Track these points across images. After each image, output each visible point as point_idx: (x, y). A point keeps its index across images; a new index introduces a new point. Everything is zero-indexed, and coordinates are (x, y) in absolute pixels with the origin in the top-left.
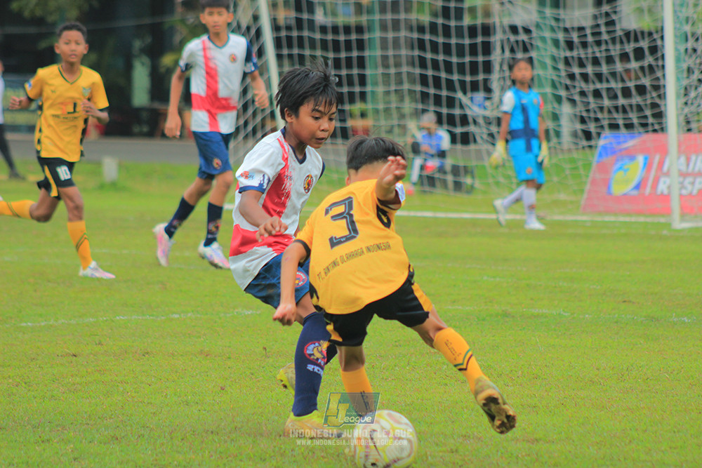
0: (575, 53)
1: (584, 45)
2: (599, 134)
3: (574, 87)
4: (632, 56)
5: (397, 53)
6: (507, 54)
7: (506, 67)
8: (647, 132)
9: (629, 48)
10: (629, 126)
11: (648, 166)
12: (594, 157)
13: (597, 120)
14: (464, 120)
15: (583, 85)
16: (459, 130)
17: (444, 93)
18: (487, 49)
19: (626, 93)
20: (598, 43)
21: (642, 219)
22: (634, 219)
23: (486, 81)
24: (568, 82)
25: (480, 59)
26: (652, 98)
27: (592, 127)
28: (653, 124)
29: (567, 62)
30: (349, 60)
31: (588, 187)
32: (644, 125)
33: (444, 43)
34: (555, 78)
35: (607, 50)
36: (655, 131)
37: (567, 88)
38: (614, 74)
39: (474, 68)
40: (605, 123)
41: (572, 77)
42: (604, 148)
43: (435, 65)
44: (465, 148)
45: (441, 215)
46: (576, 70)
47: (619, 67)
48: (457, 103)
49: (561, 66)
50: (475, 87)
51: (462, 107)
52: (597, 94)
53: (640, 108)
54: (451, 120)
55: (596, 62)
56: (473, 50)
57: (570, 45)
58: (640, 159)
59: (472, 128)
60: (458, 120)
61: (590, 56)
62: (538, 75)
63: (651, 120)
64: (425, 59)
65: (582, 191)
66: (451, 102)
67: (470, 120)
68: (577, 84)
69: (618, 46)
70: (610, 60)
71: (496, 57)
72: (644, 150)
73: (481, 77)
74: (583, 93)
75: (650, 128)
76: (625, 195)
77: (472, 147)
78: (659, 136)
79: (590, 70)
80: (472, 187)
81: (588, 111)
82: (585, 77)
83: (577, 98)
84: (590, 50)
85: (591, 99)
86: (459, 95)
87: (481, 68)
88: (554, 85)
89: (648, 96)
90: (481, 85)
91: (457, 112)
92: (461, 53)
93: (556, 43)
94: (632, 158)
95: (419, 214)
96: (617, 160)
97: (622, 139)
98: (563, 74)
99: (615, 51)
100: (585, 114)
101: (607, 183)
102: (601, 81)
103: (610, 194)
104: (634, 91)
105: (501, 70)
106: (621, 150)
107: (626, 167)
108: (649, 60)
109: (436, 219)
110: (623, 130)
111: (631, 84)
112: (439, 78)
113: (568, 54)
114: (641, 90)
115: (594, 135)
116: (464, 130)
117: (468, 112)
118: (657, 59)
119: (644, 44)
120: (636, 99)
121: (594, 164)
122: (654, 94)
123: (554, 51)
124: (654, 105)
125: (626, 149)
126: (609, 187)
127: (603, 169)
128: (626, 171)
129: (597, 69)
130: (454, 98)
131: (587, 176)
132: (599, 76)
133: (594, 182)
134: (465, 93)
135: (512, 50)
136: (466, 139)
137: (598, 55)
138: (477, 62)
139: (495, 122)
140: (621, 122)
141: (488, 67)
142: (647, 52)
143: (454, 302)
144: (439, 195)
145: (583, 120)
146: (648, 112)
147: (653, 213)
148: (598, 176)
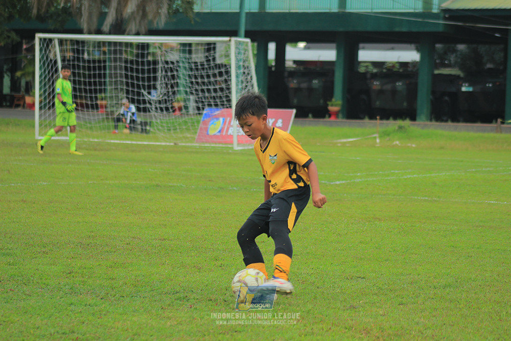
0: (193, 73)
1: (197, 69)
2: (203, 109)
3: (193, 87)
4: (217, 75)
5: (116, 72)
6: (164, 72)
7: (163, 79)
8: (224, 108)
9: (217, 71)
10: (216, 105)
11: (224, 122)
12: (201, 118)
13: (202, 102)
14: (144, 102)
15: (197, 87)
16: (142, 106)
17: (136, 90)
18: (155, 71)
19: (215, 90)
20: (203, 69)
21: (221, 145)
22: (217, 145)
23: (154, 85)
24: (190, 85)
25: (152, 75)
26: (226, 93)
27: (200, 105)
28: (226, 105)
29: (190, 76)
30: (95, 75)
31: (198, 131)
32: (223, 105)
33: (136, 68)
34: (185, 83)
35: (207, 72)
36: (227, 107)
37: (190, 87)
38: (210, 83)
39: (149, 79)
40: (206, 103)
41: (192, 83)
42: (206, 114)
43: (132, 77)
44: (144, 114)
45: (134, 142)
46: (194, 80)
47: (212, 79)
48: (141, 95)
49: (187, 78)
50: (149, 87)
51: (143, 96)
52: (203, 91)
53: (221, 97)
54: (139, 102)
55: (202, 77)
56: (149, 71)
57: (191, 69)
58: (221, 119)
59: (148, 105)
60: (142, 102)
61: (200, 74)
62: (177, 82)
63: (225, 103)
64: (128, 75)
65: (196, 133)
66: (139, 94)
67: (147, 101)
69: (212, 71)
70: (208, 76)
71: (159, 74)
72: (223, 116)
73: (152, 83)
74: (196, 90)
75: (225, 107)
76: (214, 135)
77: (148, 114)
78: (229, 110)
79: (199, 80)
80: (149, 130)
81: (199, 98)
82: (197, 83)
83: (194, 92)
84: (199, 72)
85: (200, 93)
86: (142, 91)
87: (152, 79)
88: (184, 86)
89: (224, 93)
90: (152, 86)
91: (141, 98)
92: (143, 73)
93: (185, 68)
94: (217, 119)
95: (125, 142)
96: (211, 120)
97: (213, 111)
98: (188, 81)
99: (211, 72)
100: (197, 99)
101: (207, 129)
102: (204, 85)
103: (208, 134)
104: (218, 90)
105: (161, 79)
106: (212, 116)
107: (215, 123)
108: (225, 77)
109: (132, 144)
110: (214, 107)
111: (217, 87)
112: (134, 83)
114: (222, 89)
115: (201, 108)
116: (144, 106)
117: (146, 98)
118: (228, 77)
119: (223, 70)
120: (219, 94)
121: (201, 122)
122: (227, 92)
123: (184, 72)
124: (227, 96)
125: (215, 115)
126: (207, 131)
127: (205, 123)
128: (215, 124)
129: (203, 80)
130: (140, 92)
131: (198, 126)
132: (204, 83)
133: (201, 129)
134: (145, 90)
135: (166, 72)
136: (145, 110)
137: (203, 74)
138: (150, 77)
140: (213, 103)
141: (155, 79)
142: (224, 73)
143: (136, 180)
144: (134, 134)
145: (196, 102)
146: (224, 99)
147: (226, 143)
148: (203, 126)
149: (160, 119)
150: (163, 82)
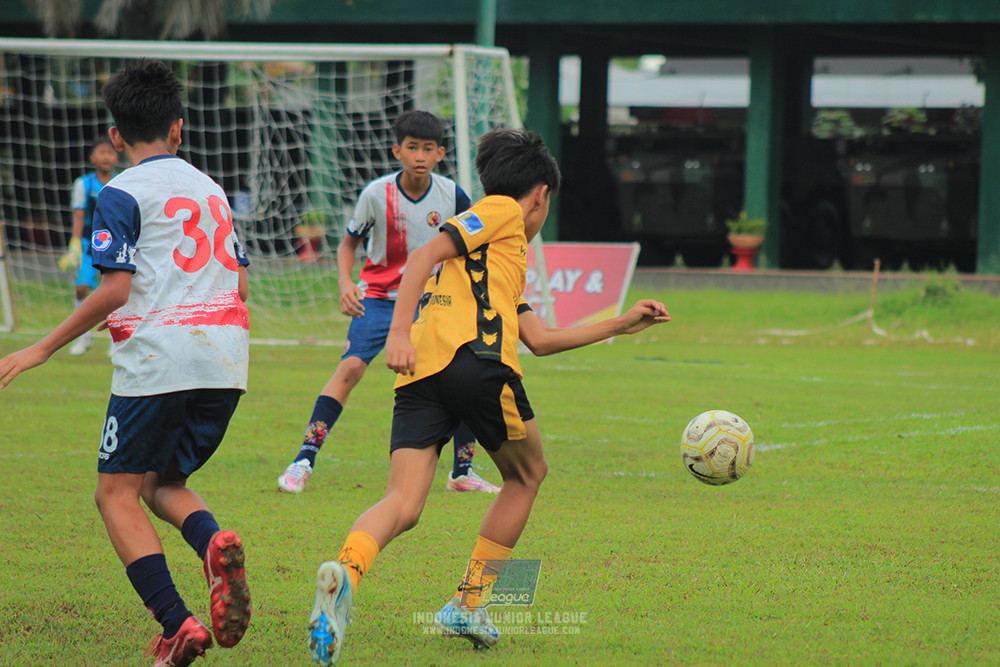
1: (361, 135)
3: (350, 184)
6: (268, 145)
7: (266, 161)
18: (243, 139)
20: (378, 133)
23: (242, 178)
24: (343, 178)
25: (235, 151)
29: (340, 154)
33: (190, 132)
34: (327, 173)
37: (342, 185)
39: (228, 162)
41: (347, 172)
46: (353, 165)
49: (334, 159)
55: (376, 155)
56: (227, 140)
57: (345, 135)
61: (369, 148)
62: (306, 171)
68: (353, 181)
71: (255, 148)
73: (236, 173)
79: (368, 164)
84: (368, 142)
87: (236, 161)
88: (325, 183)
90: (237, 182)
92: (211, 145)
93: (327, 131)
98: (337, 168)
105: (261, 164)
113: (343, 145)
123: (326, 141)
135: (275, 141)
137: (378, 147)
138: (231, 155)
139: (253, 227)
141: (244, 162)
149: (261, 274)
150: (268, 169)
